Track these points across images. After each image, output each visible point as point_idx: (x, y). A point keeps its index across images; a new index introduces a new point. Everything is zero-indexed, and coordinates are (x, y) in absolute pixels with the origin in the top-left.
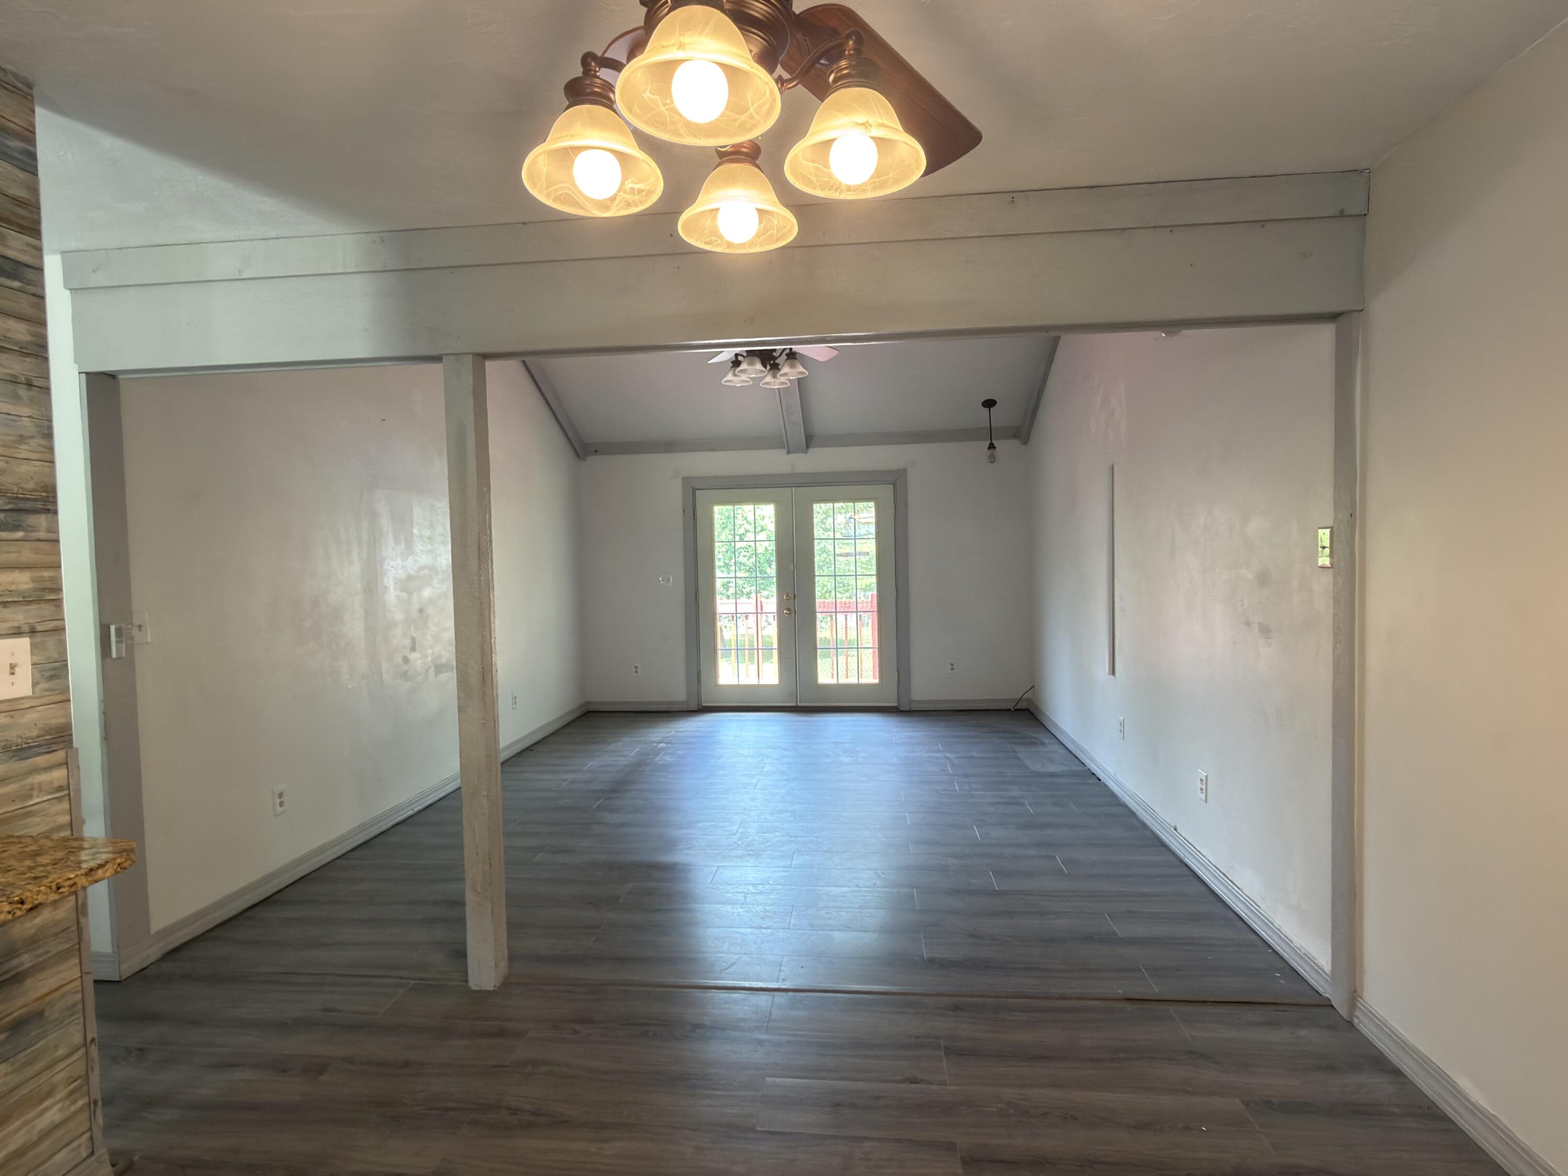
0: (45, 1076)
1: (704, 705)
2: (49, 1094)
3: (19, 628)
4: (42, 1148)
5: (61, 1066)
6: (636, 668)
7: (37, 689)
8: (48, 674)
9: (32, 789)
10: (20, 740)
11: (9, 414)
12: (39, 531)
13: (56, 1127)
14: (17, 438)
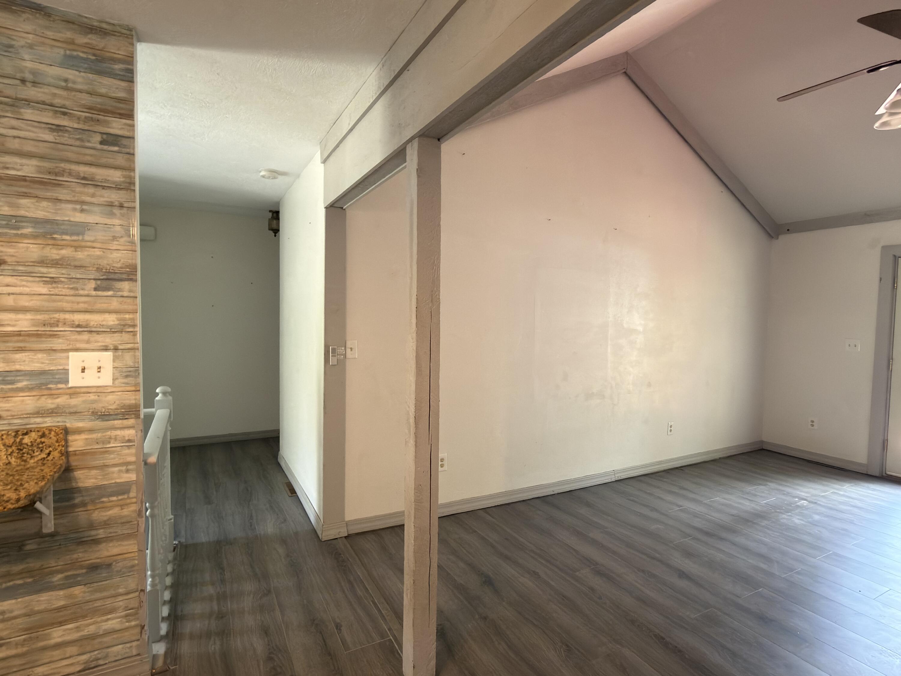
0: (109, 601)
1: (888, 473)
2: (111, 612)
3: (106, 346)
4: (105, 639)
5: (121, 598)
6: (813, 422)
7: (117, 382)
8: (125, 374)
9: (110, 438)
10: (104, 410)
11: (106, 224)
12: (123, 291)
13: (115, 631)
14: (111, 238)
